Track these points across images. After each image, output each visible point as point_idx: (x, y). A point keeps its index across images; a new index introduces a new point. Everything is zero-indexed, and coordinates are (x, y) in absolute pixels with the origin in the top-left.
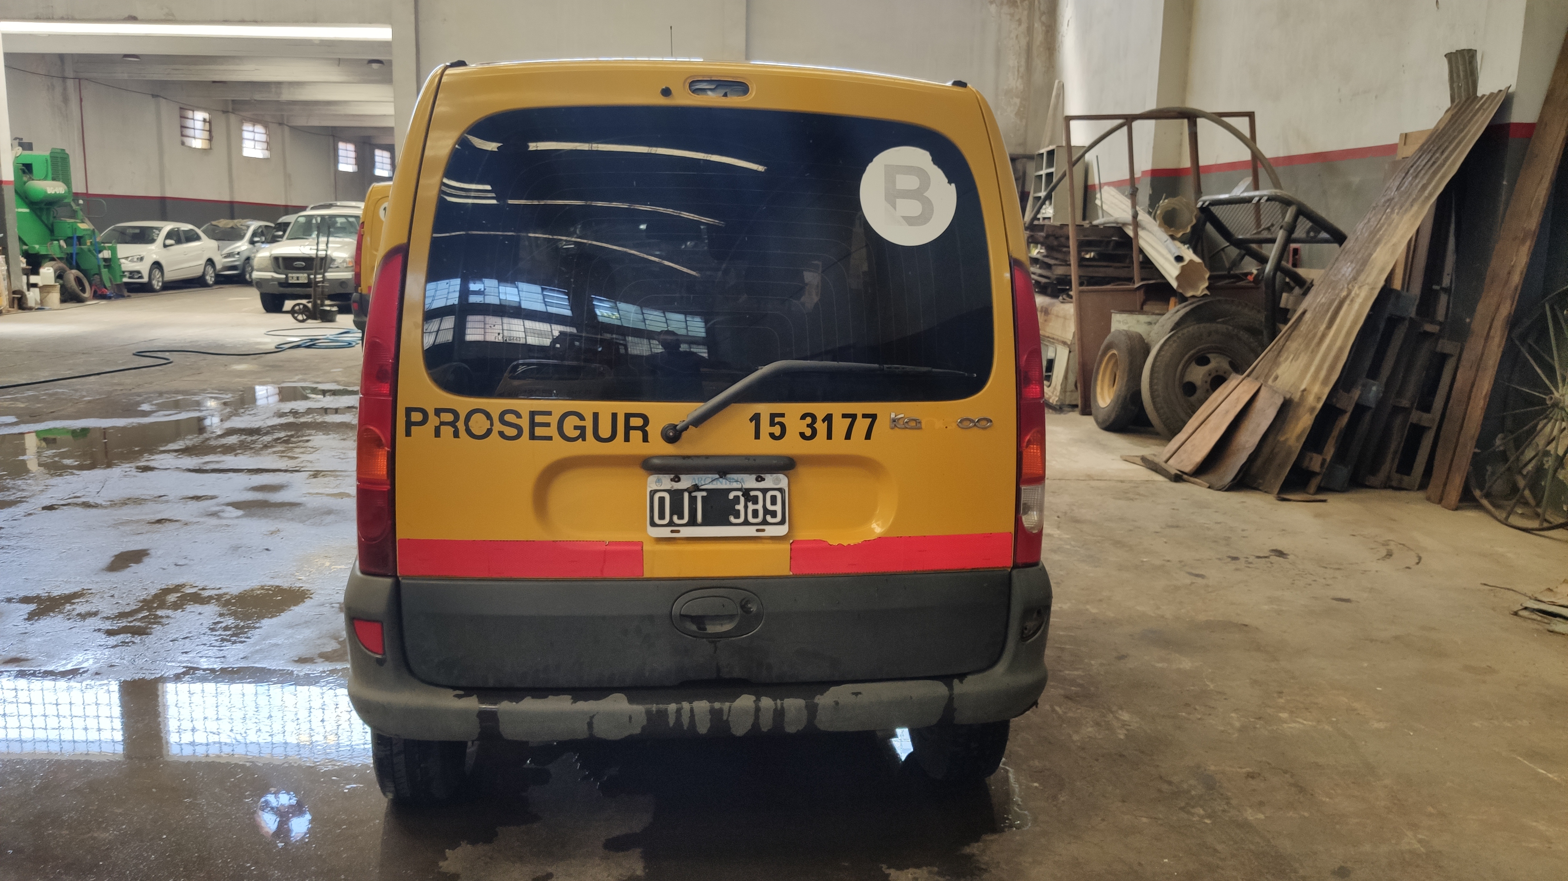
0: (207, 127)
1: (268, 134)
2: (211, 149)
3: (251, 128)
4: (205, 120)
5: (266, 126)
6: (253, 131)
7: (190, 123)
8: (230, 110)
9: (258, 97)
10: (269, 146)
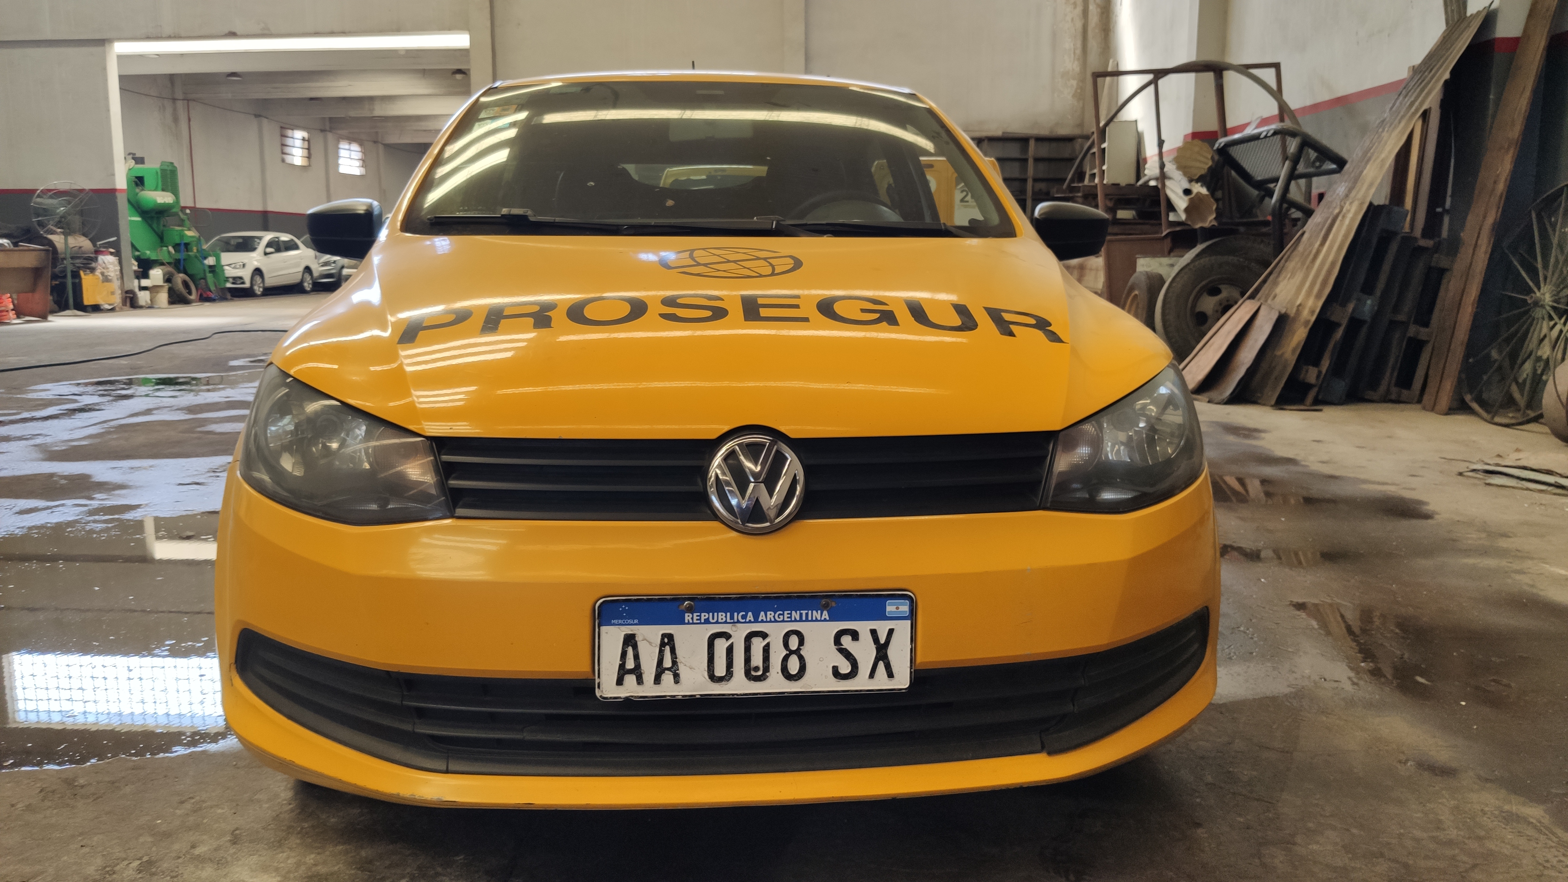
0: (306, 146)
1: (364, 152)
2: (310, 166)
3: (347, 147)
4: (304, 139)
5: (361, 144)
6: (349, 150)
7: (289, 141)
8: (328, 128)
9: (353, 113)
10: (364, 162)
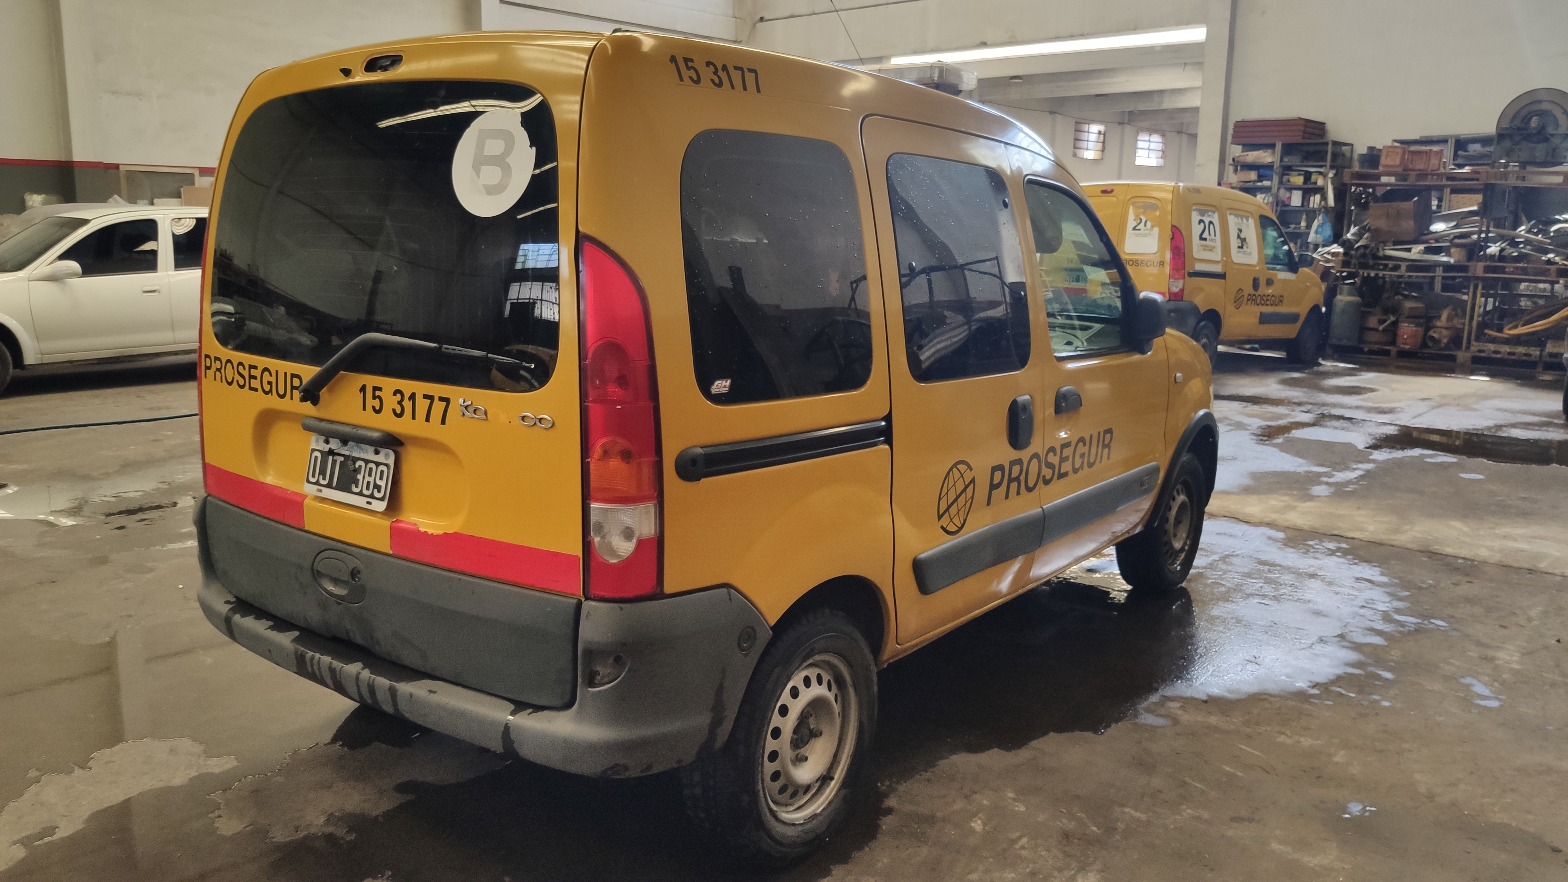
0: (1101, 139)
1: (1165, 143)
2: (1102, 159)
3: (1147, 138)
4: (1100, 133)
5: (1163, 136)
6: (1149, 141)
7: (1084, 136)
8: (1126, 121)
10: (1164, 154)
